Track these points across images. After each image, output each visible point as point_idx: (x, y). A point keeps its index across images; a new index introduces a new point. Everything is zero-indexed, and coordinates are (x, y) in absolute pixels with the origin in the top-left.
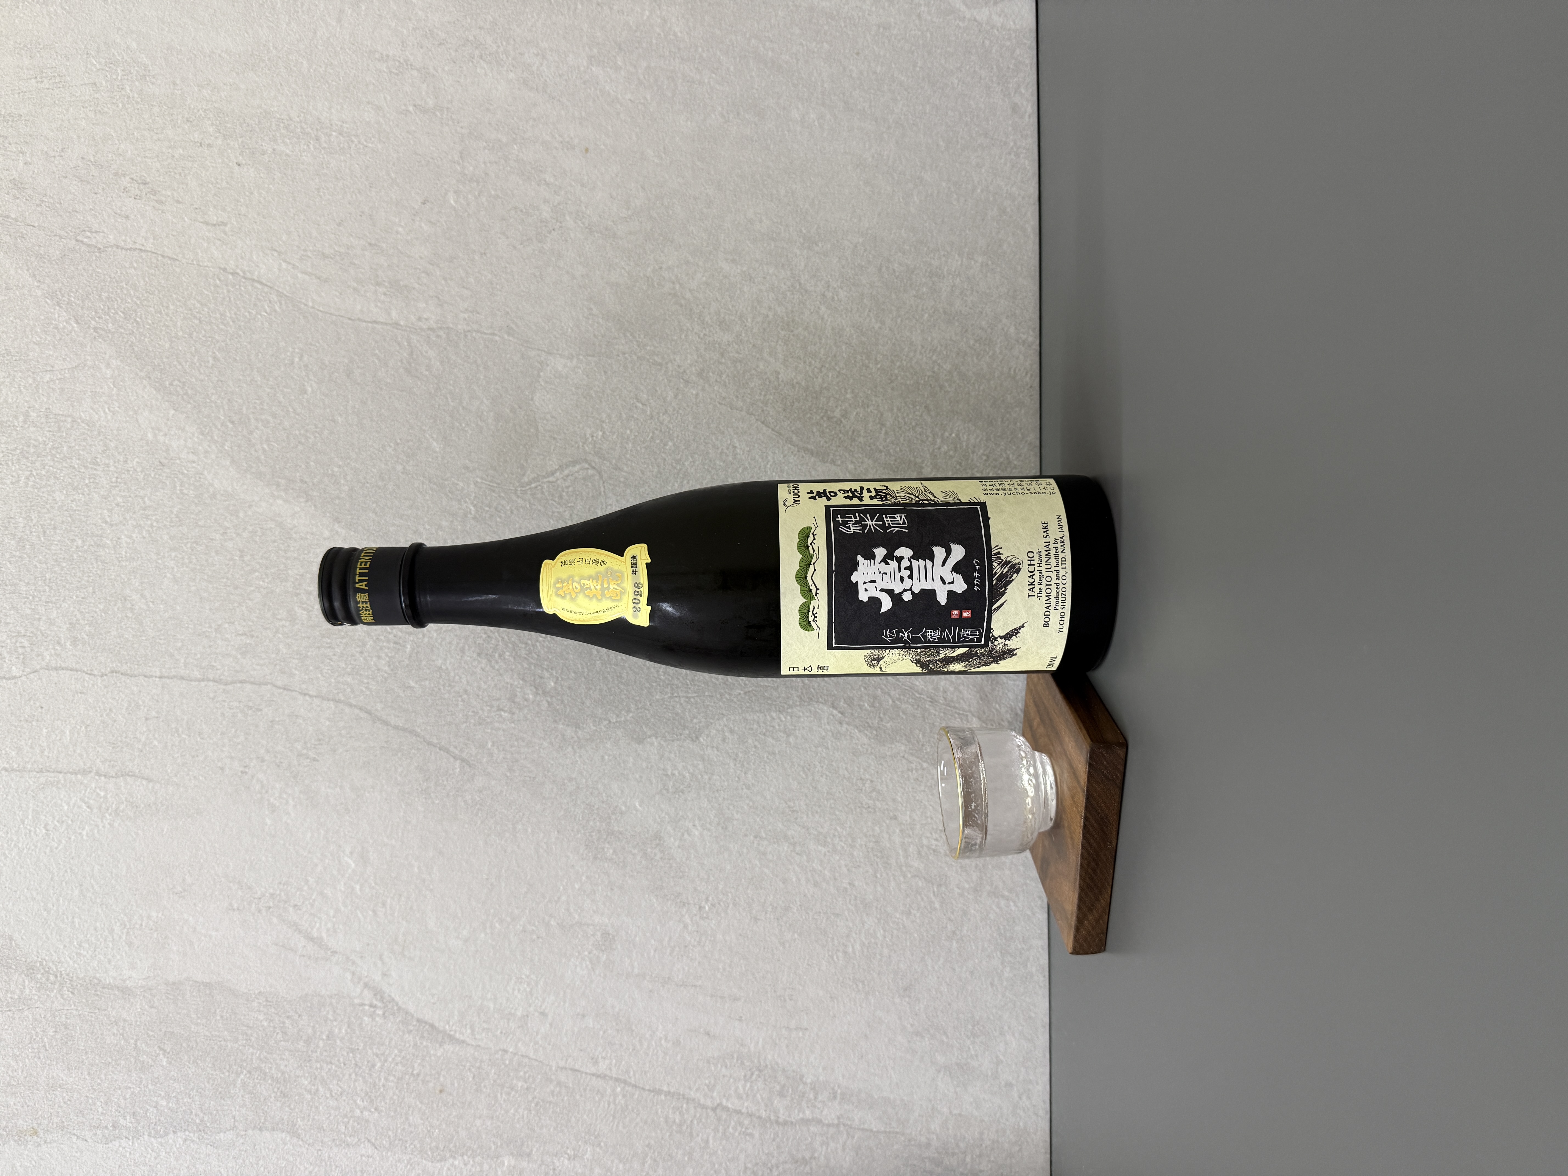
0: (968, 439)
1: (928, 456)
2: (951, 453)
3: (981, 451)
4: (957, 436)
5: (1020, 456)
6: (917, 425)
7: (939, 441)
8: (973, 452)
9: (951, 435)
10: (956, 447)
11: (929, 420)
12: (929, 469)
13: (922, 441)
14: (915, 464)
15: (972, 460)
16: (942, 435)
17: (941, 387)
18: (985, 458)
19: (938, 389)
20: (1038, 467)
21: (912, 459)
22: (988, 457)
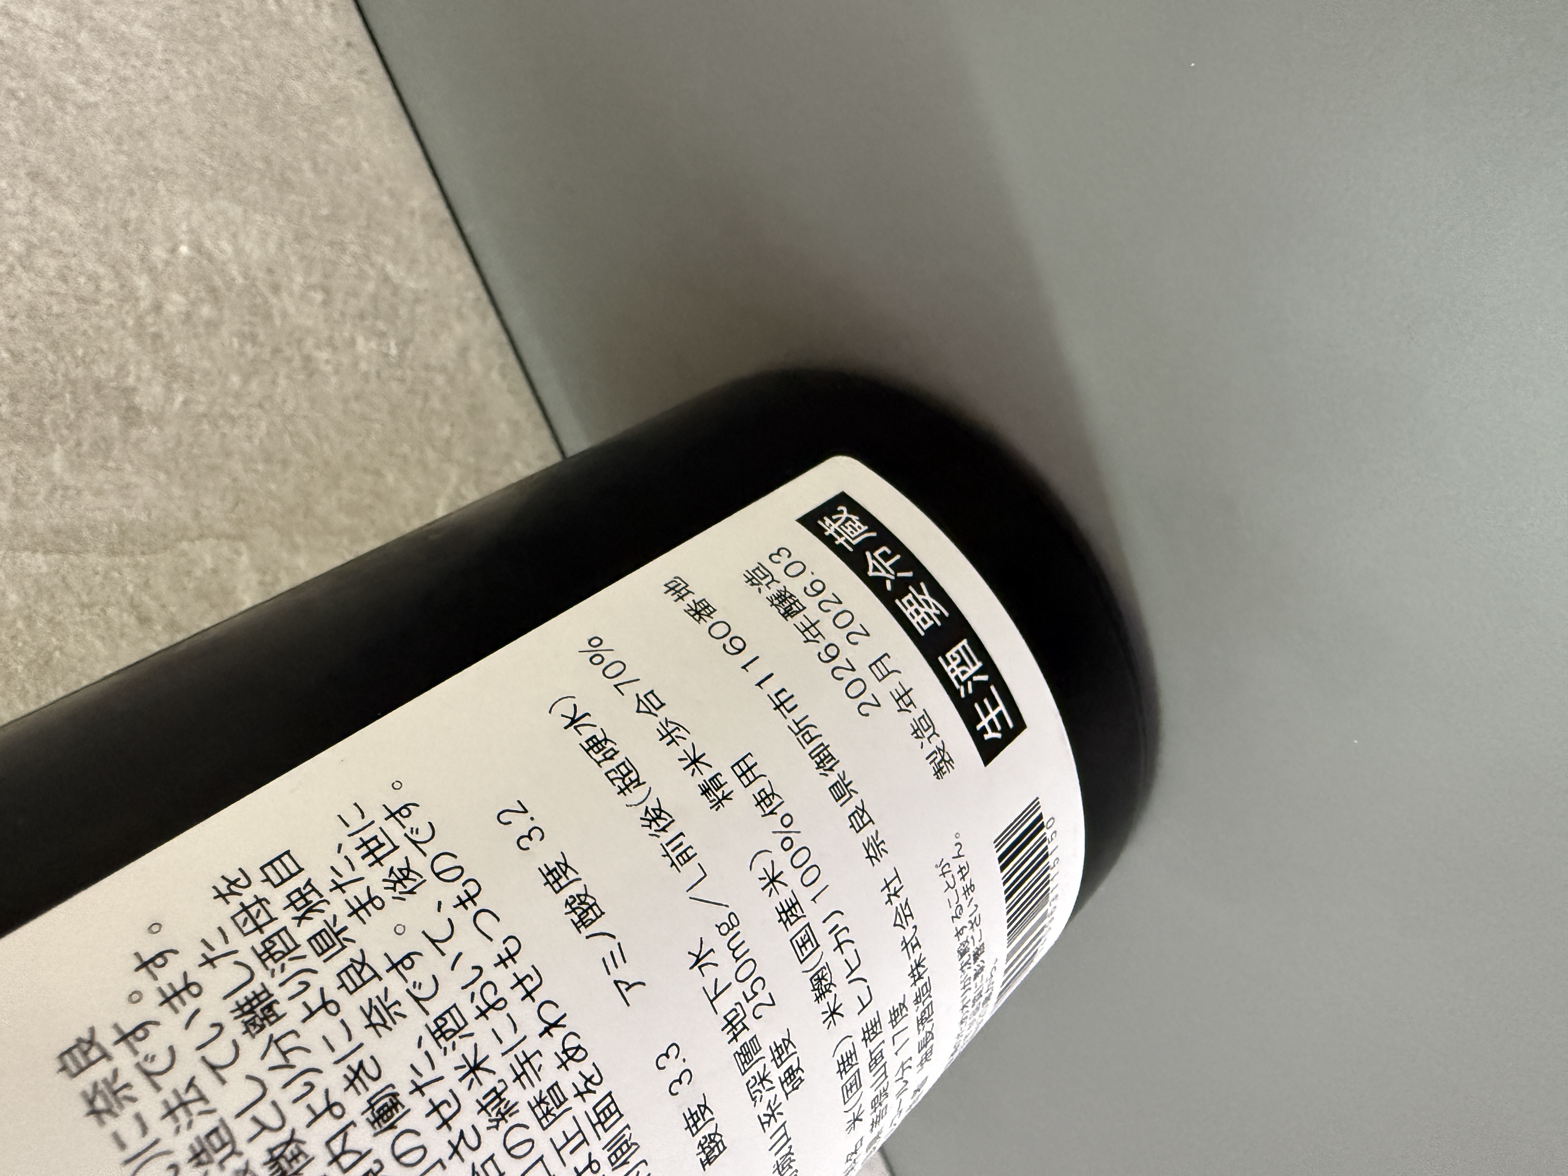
0: (239, 251)
1: (130, 344)
2: (206, 311)
3: (299, 279)
4: (198, 247)
5: (414, 261)
6: (31, 248)
7: (142, 282)
8: (276, 289)
9: (173, 250)
10: (213, 290)
11: (68, 217)
12: (158, 389)
13: (81, 300)
14: (98, 387)
15: (285, 315)
16: (143, 259)
17: (58, 95)
18: (319, 297)
19: (46, 102)
20: (477, 281)
21: (80, 372)
22: (326, 291)
